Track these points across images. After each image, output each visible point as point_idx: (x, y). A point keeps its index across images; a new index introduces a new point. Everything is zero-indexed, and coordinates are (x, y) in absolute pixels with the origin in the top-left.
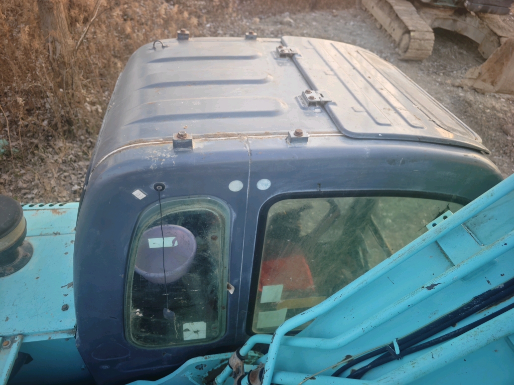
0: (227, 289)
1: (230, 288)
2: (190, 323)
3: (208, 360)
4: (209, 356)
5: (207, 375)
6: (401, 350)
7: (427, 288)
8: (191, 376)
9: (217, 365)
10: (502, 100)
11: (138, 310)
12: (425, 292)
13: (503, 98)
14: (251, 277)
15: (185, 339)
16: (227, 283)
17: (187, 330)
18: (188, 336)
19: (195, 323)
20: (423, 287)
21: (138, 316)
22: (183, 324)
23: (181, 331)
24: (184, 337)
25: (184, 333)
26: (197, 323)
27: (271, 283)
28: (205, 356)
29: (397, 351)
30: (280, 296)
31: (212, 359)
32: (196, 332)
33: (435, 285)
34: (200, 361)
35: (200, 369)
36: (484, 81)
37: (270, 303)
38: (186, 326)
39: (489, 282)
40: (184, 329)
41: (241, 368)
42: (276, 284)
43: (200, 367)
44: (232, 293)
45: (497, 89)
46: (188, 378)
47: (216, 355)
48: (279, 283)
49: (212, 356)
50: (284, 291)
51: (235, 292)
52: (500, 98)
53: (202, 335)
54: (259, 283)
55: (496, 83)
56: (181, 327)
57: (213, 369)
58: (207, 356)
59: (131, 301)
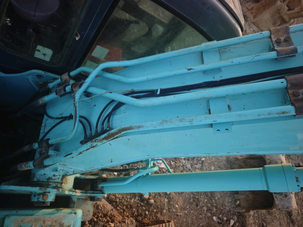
0: (75, 36)
1: (77, 36)
2: (43, 47)
3: (46, 74)
4: (48, 73)
5: (42, 83)
6: (160, 93)
7: (188, 69)
8: (32, 79)
9: (50, 80)
10: (252, 29)
11: (9, 19)
12: (186, 71)
13: (253, 29)
14: (93, 35)
15: (35, 56)
16: (77, 32)
17: (39, 51)
18: (38, 55)
19: (46, 48)
20: (186, 68)
21: (7, 24)
22: (37, 45)
23: (34, 49)
24: (35, 54)
25: (36, 52)
26: (47, 48)
27: (102, 46)
28: (45, 72)
29: (158, 93)
30: (104, 56)
31: (49, 75)
32: (44, 55)
33: (192, 69)
34: (41, 73)
35: (39, 78)
36: (252, 13)
37: (96, 58)
38: (39, 47)
39: (214, 78)
40: (37, 49)
41: (68, 81)
42: (105, 47)
43: (39, 76)
44: (77, 39)
45: (254, 21)
46: (29, 80)
47: (52, 74)
48: (108, 48)
49: (49, 73)
50: (108, 54)
51: (79, 40)
52: (251, 28)
53: (47, 59)
54: (96, 42)
55: (256, 18)
56: (36, 47)
57: (47, 81)
58: (46, 72)
59: (5, 10)
